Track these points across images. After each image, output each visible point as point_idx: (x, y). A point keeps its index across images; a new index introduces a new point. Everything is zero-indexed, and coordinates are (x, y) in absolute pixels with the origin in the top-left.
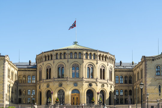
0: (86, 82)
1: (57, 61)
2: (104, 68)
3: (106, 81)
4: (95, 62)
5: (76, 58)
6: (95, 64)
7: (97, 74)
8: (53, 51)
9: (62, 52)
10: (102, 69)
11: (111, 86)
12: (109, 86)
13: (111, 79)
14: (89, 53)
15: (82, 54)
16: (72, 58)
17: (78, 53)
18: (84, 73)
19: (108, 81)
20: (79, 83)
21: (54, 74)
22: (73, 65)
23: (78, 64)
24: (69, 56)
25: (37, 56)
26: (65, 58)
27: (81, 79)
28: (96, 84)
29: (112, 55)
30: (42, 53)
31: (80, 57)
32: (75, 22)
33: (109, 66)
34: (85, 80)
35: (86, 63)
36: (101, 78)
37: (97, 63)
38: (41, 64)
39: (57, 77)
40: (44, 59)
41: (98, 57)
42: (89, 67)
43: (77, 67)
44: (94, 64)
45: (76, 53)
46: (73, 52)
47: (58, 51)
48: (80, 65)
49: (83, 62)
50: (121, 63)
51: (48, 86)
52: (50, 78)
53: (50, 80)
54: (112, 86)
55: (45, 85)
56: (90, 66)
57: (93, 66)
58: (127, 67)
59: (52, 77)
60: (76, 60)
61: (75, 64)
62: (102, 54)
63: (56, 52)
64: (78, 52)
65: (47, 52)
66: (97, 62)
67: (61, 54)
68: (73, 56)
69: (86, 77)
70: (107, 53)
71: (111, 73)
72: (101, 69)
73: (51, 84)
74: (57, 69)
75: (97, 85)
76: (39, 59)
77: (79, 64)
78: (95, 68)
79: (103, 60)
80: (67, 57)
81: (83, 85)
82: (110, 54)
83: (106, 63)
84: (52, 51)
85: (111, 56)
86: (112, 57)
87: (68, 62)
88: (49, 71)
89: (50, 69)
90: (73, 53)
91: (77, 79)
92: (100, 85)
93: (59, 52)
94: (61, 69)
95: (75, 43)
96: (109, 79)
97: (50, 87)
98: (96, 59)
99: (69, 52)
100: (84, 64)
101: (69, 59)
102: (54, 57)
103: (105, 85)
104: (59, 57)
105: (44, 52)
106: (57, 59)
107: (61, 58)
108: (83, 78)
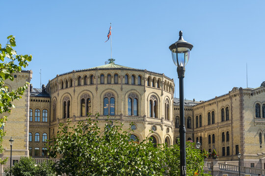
2: (155, 99)
3: (160, 121)
9: (88, 74)
10: (153, 101)
11: (168, 129)
12: (165, 128)
19: (163, 120)
24: (99, 79)
26: (92, 83)
29: (168, 79)
30: (57, 76)
40: (60, 86)
42: (131, 97)
46: (106, 73)
54: (170, 129)
62: (152, 77)
70: (162, 75)
71: (167, 108)
72: (151, 101)
79: (154, 86)
84: (71, 73)
85: (167, 80)
86: (170, 82)
89: (69, 102)
93: (82, 75)
95: (111, 61)
96: (164, 117)
102: (75, 83)
104: (82, 82)
105: (60, 75)
106: (79, 85)
107: (85, 84)
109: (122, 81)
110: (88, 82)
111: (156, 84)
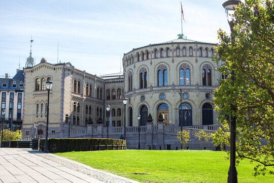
109: (196, 54)
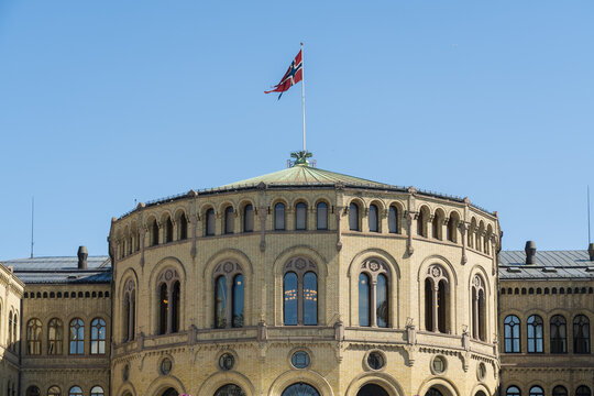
0: (351, 347)
1: (207, 247)
2: (442, 277)
3: (457, 343)
4: (395, 248)
5: (305, 230)
6: (399, 258)
7: (410, 305)
8: (190, 196)
9: (236, 201)
10: (436, 281)
11: (482, 367)
12: (473, 364)
13: (480, 332)
14: (367, 202)
15: (335, 210)
16: (283, 230)
17: (312, 205)
18: (346, 302)
19: (467, 339)
20: (319, 353)
21: (195, 307)
22: (288, 264)
23: (315, 257)
24: (270, 218)
25: (113, 223)
26: (247, 230)
27: (330, 332)
28: (405, 354)
29: (482, 212)
30: (140, 208)
31: (322, 225)
32: (299, 57)
33: (470, 268)
34: (348, 335)
35: (353, 251)
36: (429, 327)
37: (408, 253)
38: (134, 261)
39: (208, 322)
40: (147, 238)
41: (414, 224)
42: (368, 270)
43: (306, 275)
44: (391, 258)
45: (301, 204)
46: (290, 198)
47: (212, 198)
48: (321, 265)
49: (339, 248)
50: (530, 250)
51: (166, 368)
52: (175, 329)
53: (174, 339)
54: (488, 366)
55: (152, 363)
56: (374, 266)
57: (386, 267)
58: (561, 272)
59: (184, 324)
60: (303, 238)
61: (300, 259)
62: (433, 207)
63: (203, 202)
64: (311, 197)
65: (162, 203)
66: (408, 245)
67: (228, 209)
68: (290, 219)
69: (355, 322)
70: (461, 202)
71: (479, 301)
72: (429, 282)
73: (180, 360)
74: (209, 286)
75: (409, 363)
76: (124, 237)
77: (319, 260)
78: (399, 276)
79: (436, 235)
80: (256, 224)
81: (338, 361)
82: (473, 208)
83: (451, 253)
84: (184, 197)
85: (479, 218)
86: (487, 222)
87: (263, 251)
88: (170, 294)
89: (177, 286)
90: (290, 204)
91: (309, 334)
92: (422, 362)
93: (218, 204)
94: (228, 284)
95: (300, 158)
96: (469, 330)
97: (175, 372)
98: (404, 232)
99: (269, 199)
100: (345, 257)
101: (269, 232)
103: (452, 361)
105: (150, 206)
106: (208, 234)
107: (227, 232)
108: (338, 324)
110: (237, 224)
111: (445, 228)
